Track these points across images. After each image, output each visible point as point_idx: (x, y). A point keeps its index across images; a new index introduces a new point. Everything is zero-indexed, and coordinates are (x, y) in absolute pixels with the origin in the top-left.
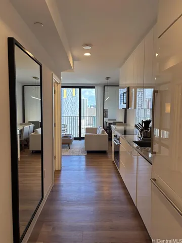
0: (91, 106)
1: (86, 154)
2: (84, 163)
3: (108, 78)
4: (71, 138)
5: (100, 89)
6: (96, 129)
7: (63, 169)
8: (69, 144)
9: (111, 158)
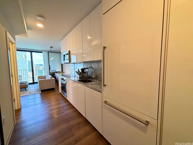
0: (37, 65)
1: (41, 92)
2: (40, 99)
3: (52, 47)
4: (26, 84)
5: (46, 54)
6: (45, 76)
7: (22, 107)
8: (25, 88)
9: (59, 91)
